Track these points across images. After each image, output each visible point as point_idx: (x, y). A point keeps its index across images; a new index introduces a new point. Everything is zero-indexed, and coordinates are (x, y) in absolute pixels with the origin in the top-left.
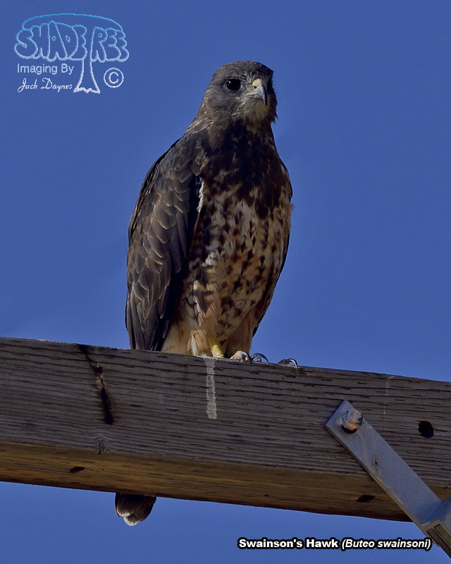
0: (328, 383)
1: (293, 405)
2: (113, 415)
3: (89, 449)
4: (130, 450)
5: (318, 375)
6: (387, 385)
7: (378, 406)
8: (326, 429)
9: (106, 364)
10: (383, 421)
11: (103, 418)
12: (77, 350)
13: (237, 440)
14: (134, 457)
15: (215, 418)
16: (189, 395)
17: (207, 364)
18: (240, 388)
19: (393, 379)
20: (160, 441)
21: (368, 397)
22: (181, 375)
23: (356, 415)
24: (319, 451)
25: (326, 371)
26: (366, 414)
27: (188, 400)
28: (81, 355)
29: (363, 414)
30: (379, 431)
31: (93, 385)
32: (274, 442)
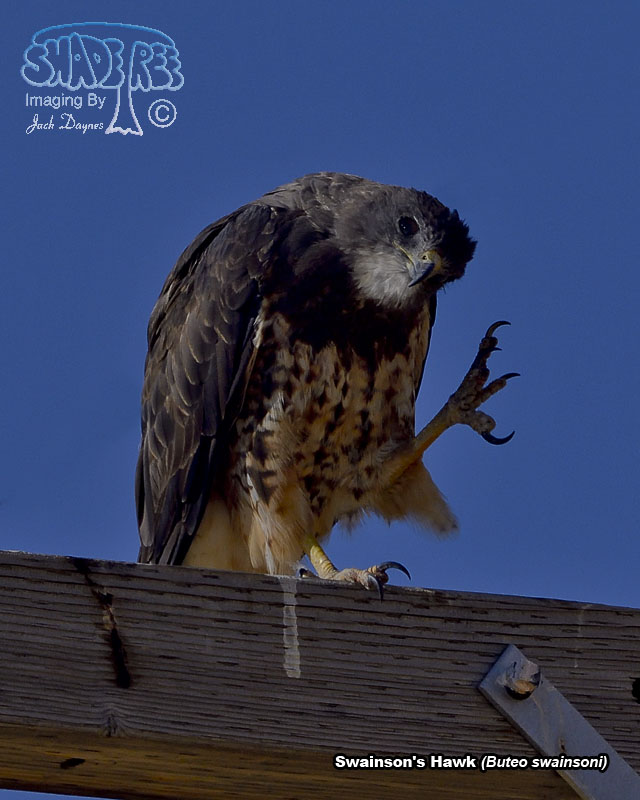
0: (484, 617)
1: (426, 654)
2: (131, 672)
3: (90, 729)
4: (158, 730)
5: (466, 604)
6: (580, 619)
7: (566, 654)
8: (479, 692)
9: (118, 590)
10: (574, 679)
11: (113, 677)
12: (70, 567)
13: (335, 712)
14: (166, 742)
15: (298, 677)
16: (254, 638)
17: (285, 587)
18: (339, 627)
19: (588, 610)
20: (207, 715)
21: (548, 639)
22: (242, 607)
23: (530, 668)
24: (470, 729)
25: (480, 597)
26: (545, 667)
27: (255, 647)
28: (78, 575)
29: (540, 666)
30: (567, 696)
31: (96, 624)
32: (395, 715)
